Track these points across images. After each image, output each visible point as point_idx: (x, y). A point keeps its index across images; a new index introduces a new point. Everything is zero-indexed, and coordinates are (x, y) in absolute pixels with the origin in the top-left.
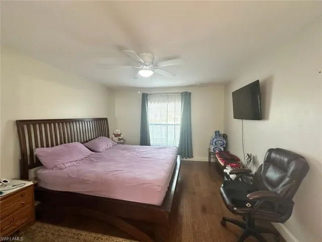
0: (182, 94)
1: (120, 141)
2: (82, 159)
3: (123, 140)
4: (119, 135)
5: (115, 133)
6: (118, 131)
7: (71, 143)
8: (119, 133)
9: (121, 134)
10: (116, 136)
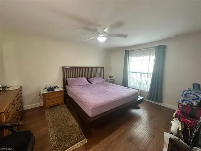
0: (156, 47)
1: (111, 81)
2: (83, 85)
3: (113, 80)
4: (112, 77)
5: (110, 76)
6: (111, 75)
7: (80, 78)
8: (112, 76)
9: (113, 76)
10: (110, 78)
